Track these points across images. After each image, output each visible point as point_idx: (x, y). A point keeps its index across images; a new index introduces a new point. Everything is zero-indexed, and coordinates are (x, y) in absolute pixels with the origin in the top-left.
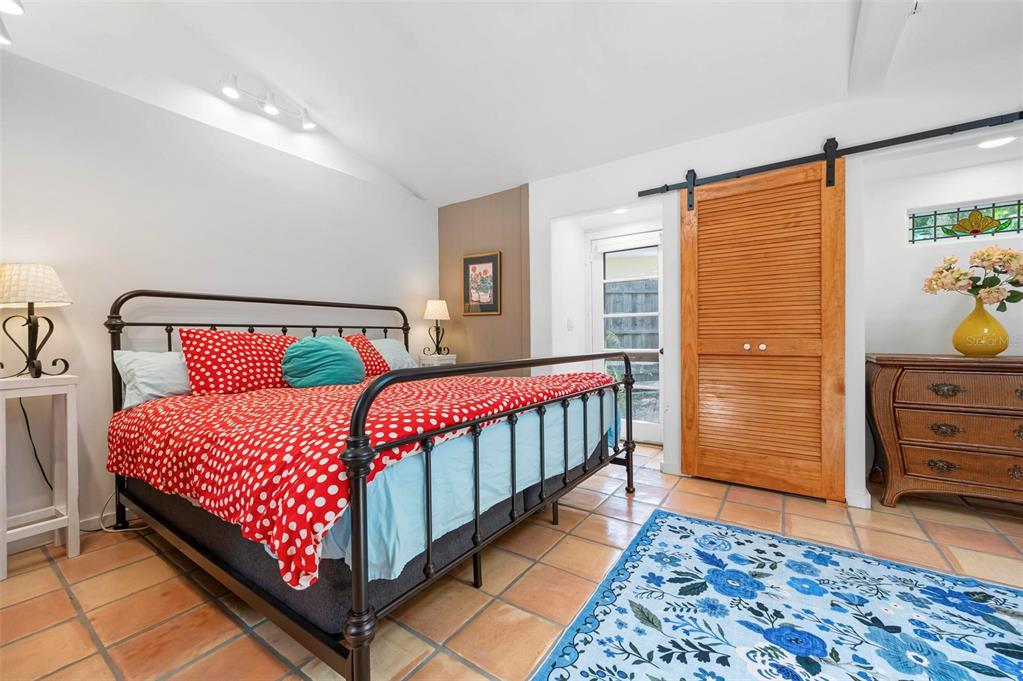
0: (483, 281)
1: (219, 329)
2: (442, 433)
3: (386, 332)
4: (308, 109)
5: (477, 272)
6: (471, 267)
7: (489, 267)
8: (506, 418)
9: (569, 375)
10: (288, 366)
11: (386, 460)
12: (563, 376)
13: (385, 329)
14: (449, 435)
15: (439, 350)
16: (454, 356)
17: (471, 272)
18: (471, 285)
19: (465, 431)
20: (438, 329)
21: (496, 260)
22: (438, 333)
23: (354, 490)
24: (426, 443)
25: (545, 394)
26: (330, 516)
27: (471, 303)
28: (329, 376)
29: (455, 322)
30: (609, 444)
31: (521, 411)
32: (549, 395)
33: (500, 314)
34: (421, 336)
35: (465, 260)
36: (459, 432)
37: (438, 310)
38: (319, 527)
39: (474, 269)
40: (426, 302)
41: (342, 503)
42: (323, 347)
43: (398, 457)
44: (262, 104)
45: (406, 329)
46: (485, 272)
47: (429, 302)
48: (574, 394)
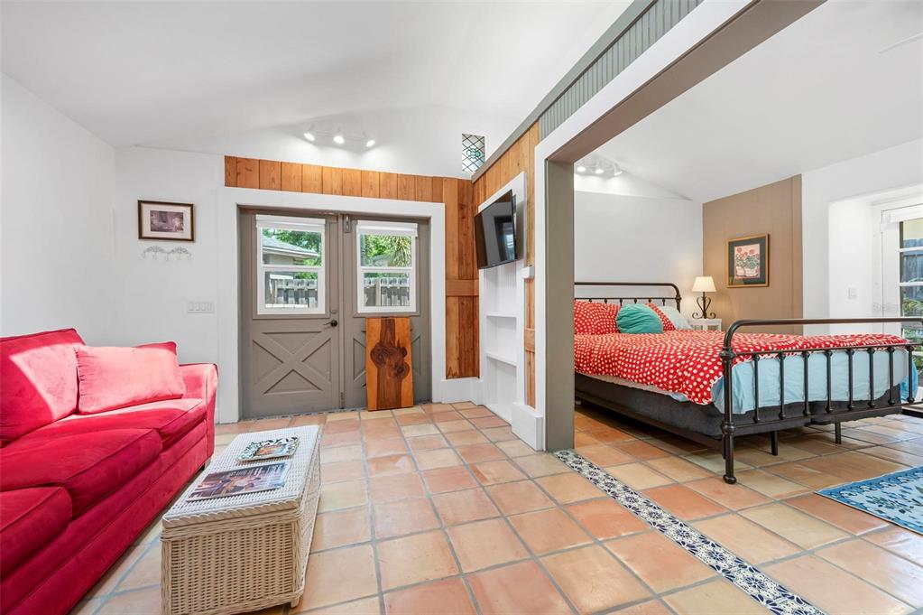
0: (748, 259)
1: (593, 301)
2: (762, 354)
3: (664, 301)
4: (618, 163)
5: (743, 252)
6: (736, 248)
7: (756, 248)
8: (800, 353)
9: (852, 336)
10: (621, 321)
11: (737, 360)
12: (845, 336)
13: (664, 300)
14: (766, 356)
15: (705, 315)
16: (720, 320)
17: (736, 252)
18: (736, 263)
19: (774, 355)
20: (704, 299)
21: (764, 242)
22: (704, 302)
23: (726, 369)
24: (755, 357)
25: (831, 343)
26: (716, 378)
27: (736, 277)
28: (645, 328)
29: (719, 293)
30: (902, 397)
31: (812, 351)
32: (835, 344)
33: (768, 285)
34: (690, 304)
35: (730, 243)
36: (772, 355)
37: (706, 284)
38: (711, 381)
39: (740, 250)
40: (695, 278)
41: (721, 374)
42: (639, 311)
43: (743, 360)
44: (594, 169)
45: (678, 299)
46: (752, 252)
47: (698, 278)
48: (860, 346)
